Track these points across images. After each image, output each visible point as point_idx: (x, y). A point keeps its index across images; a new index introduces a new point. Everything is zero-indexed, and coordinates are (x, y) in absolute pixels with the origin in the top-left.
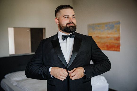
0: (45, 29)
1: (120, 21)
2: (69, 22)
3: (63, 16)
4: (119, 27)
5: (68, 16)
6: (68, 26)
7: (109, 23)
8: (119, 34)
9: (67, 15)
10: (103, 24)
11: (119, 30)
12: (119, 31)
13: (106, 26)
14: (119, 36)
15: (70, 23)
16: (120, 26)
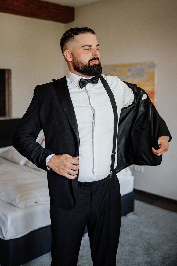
0: (9, 71)
1: (156, 63)
2: (92, 57)
3: (83, 47)
4: (153, 73)
5: (90, 46)
6: (91, 64)
7: (136, 64)
8: (154, 85)
9: (89, 44)
10: (124, 66)
11: (153, 79)
12: (154, 81)
13: (130, 70)
14: (153, 89)
15: (94, 59)
16: (156, 72)
